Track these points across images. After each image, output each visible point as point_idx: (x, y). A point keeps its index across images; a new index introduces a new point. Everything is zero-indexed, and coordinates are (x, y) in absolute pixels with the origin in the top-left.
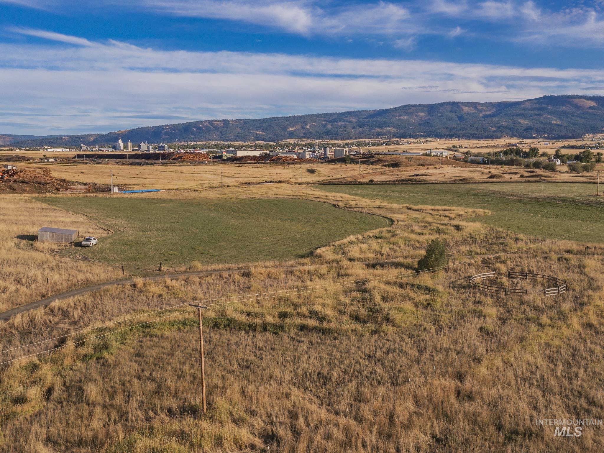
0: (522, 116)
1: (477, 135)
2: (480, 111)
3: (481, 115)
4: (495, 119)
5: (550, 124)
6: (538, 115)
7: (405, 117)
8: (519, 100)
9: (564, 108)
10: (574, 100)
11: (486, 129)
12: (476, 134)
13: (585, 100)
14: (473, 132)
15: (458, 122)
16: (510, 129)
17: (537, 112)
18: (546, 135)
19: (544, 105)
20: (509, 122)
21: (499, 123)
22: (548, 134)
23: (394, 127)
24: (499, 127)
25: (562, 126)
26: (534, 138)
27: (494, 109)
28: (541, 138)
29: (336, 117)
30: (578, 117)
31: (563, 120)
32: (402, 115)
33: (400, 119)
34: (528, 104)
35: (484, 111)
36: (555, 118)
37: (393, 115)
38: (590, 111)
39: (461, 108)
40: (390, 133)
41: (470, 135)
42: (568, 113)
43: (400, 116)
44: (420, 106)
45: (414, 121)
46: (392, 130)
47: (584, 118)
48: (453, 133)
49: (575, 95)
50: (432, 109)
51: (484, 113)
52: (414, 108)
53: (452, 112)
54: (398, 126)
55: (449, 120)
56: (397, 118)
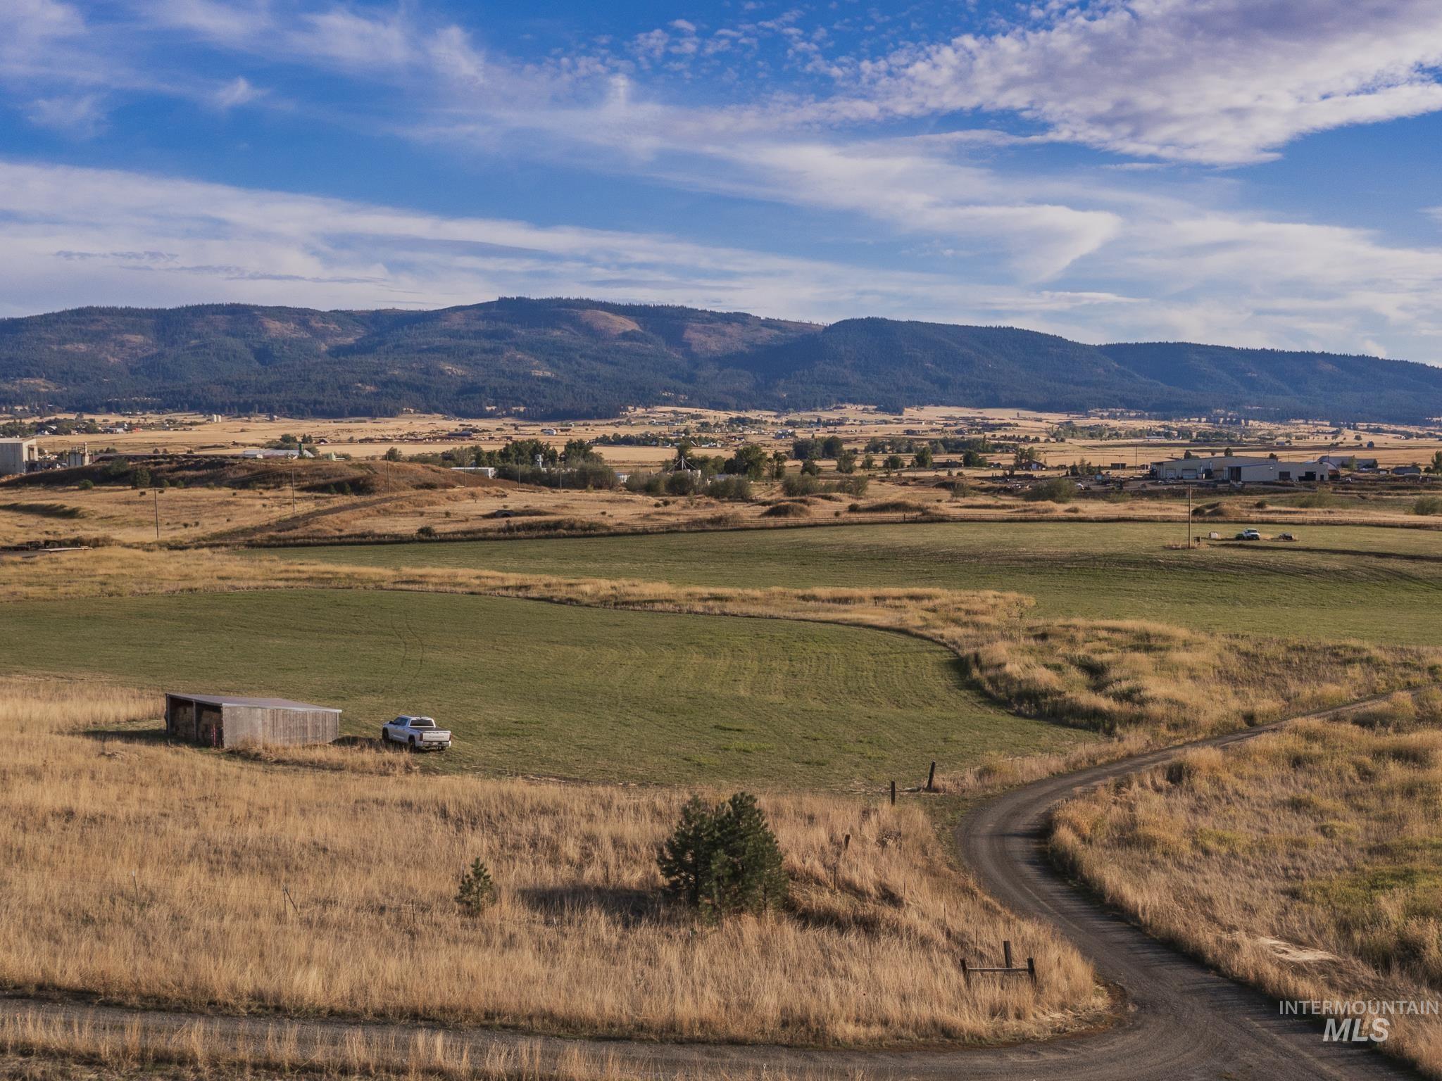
0: (446, 351)
1: (325, 407)
2: (321, 335)
3: (324, 347)
4: (370, 359)
5: (527, 377)
6: (491, 351)
7: (83, 347)
8: (432, 309)
9: (557, 333)
10: (580, 312)
11: (347, 387)
12: (321, 403)
13: (610, 315)
14: (313, 398)
15: (257, 365)
16: (418, 389)
17: (487, 344)
18: (522, 409)
19: (501, 325)
20: (413, 369)
21: (384, 372)
22: (525, 404)
23: (49, 378)
24: (385, 384)
25: (558, 383)
26: (490, 416)
27: (361, 332)
28: (509, 415)
30: (596, 359)
31: (558, 368)
32: (71, 341)
33: (65, 353)
34: (457, 319)
35: (332, 334)
36: (536, 363)
37: (40, 339)
38: (626, 344)
39: (261, 324)
40: (35, 394)
41: (302, 406)
42: (571, 349)
43: (64, 341)
44: (128, 312)
45: (112, 360)
46: (40, 384)
47: (612, 363)
48: (248, 397)
49: (582, 300)
51: (331, 341)
52: (108, 320)
53: (234, 336)
54: (63, 375)
55: (228, 359)
56: (55, 348)
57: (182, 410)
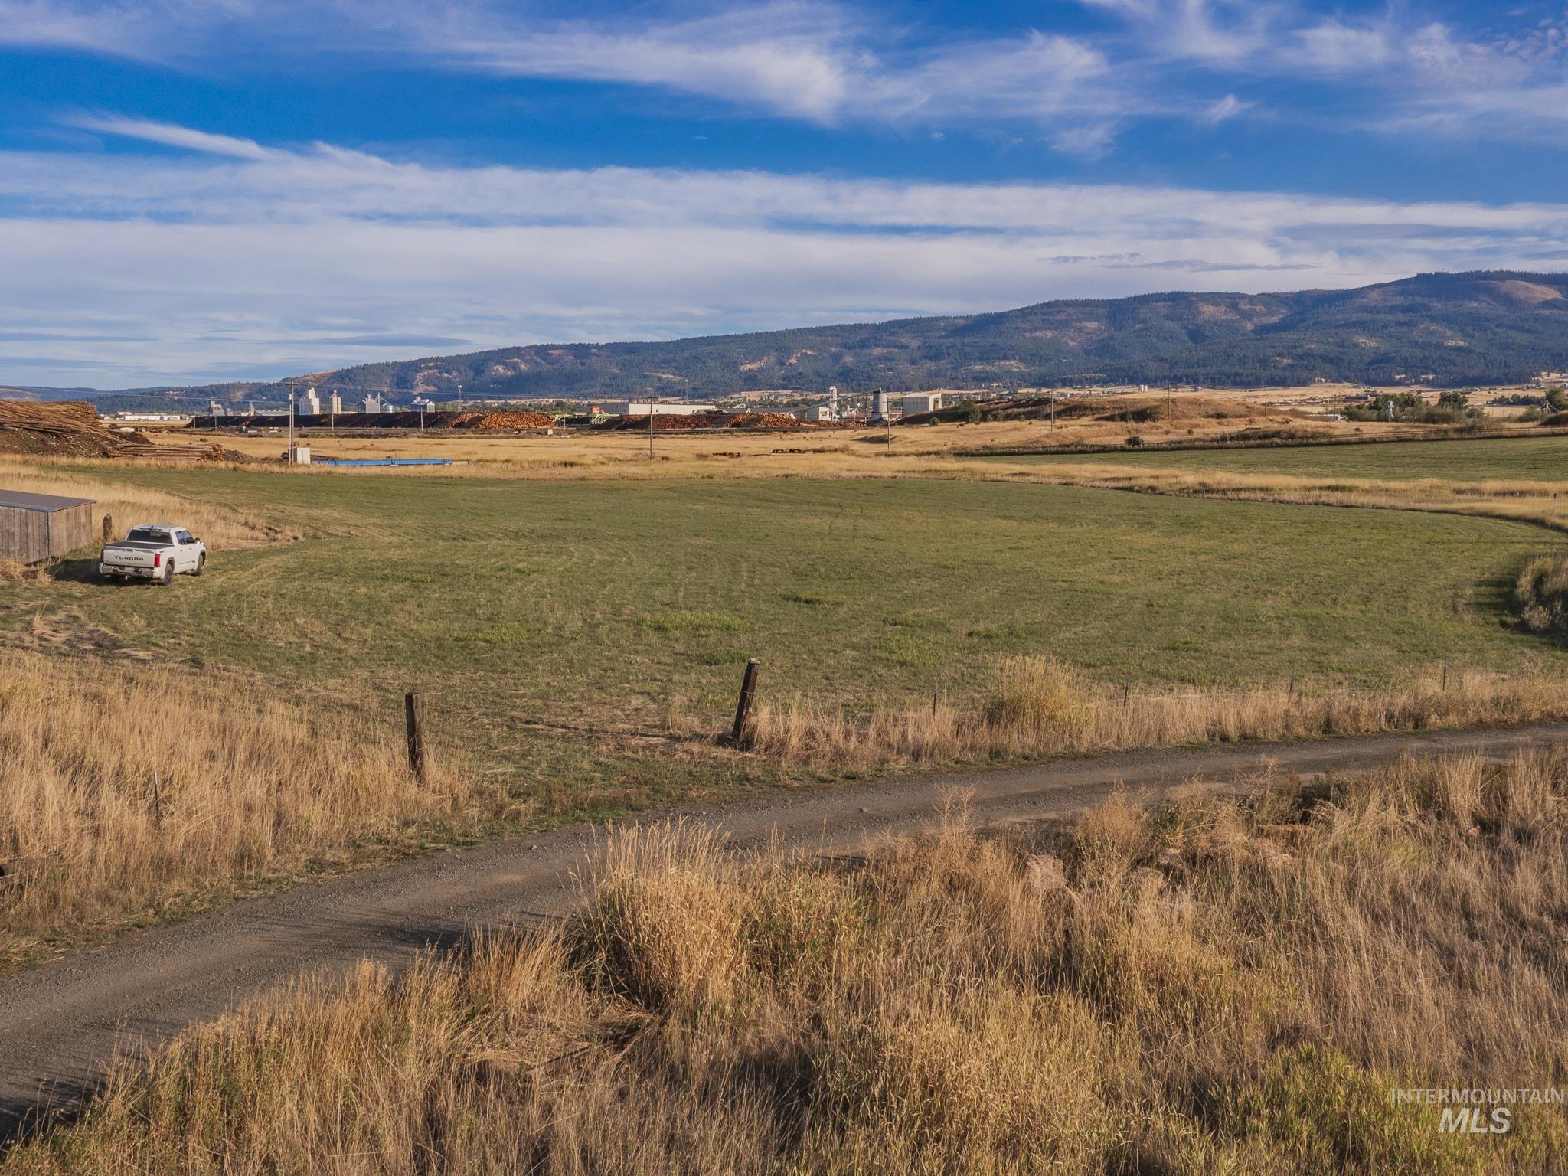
0: (1363, 326)
1: (1244, 378)
2: (1248, 316)
3: (1250, 327)
4: (1291, 336)
5: (1439, 346)
6: (1405, 324)
7: (1049, 334)
9: (1474, 304)
10: (1499, 283)
11: (1266, 360)
12: (1240, 375)
13: (1530, 285)
14: (1233, 371)
15: (1190, 344)
16: (1331, 361)
17: (1402, 317)
18: (1431, 377)
19: (1418, 299)
20: (1328, 343)
21: (1301, 346)
22: (1435, 372)
23: (1021, 360)
24: (1301, 357)
25: (1470, 351)
26: (1399, 383)
27: (1284, 311)
28: (1416, 383)
29: (865, 336)
30: (1512, 327)
31: (1473, 337)
32: (1041, 329)
33: (1035, 339)
34: (1375, 297)
35: (1259, 315)
36: (1450, 333)
37: (1017, 328)
38: (1546, 312)
39: (1197, 308)
40: (1009, 373)
41: (1224, 378)
42: (1486, 319)
43: (1035, 329)
44: (1087, 303)
45: (1071, 344)
46: (1014, 365)
47: (1529, 331)
48: (1179, 371)
49: (1502, 272)
50: (1119, 311)
51: (1256, 321)
52: (1070, 310)
53: (1172, 320)
54: (1030, 358)
55: (1165, 339)
56: (1028, 335)
57: (1123, 384)
